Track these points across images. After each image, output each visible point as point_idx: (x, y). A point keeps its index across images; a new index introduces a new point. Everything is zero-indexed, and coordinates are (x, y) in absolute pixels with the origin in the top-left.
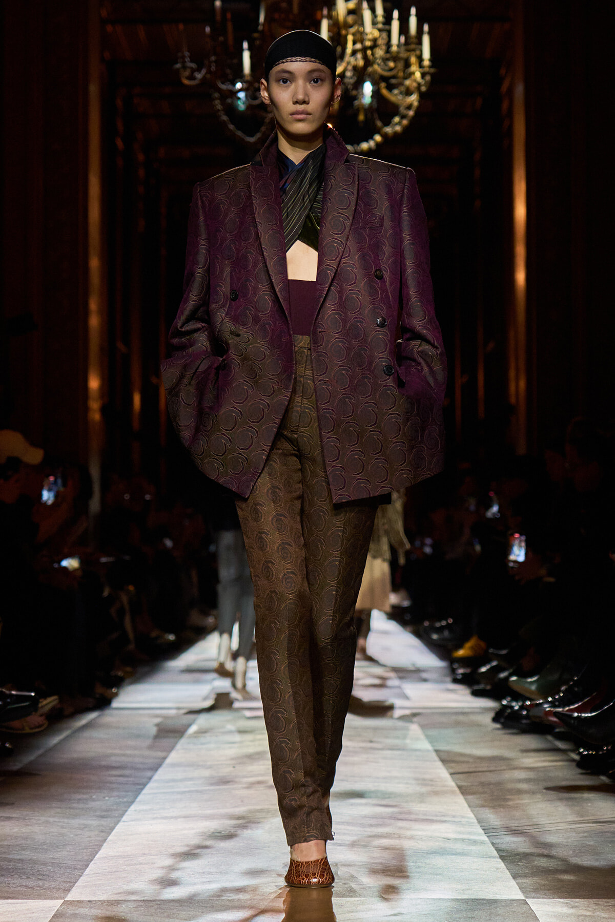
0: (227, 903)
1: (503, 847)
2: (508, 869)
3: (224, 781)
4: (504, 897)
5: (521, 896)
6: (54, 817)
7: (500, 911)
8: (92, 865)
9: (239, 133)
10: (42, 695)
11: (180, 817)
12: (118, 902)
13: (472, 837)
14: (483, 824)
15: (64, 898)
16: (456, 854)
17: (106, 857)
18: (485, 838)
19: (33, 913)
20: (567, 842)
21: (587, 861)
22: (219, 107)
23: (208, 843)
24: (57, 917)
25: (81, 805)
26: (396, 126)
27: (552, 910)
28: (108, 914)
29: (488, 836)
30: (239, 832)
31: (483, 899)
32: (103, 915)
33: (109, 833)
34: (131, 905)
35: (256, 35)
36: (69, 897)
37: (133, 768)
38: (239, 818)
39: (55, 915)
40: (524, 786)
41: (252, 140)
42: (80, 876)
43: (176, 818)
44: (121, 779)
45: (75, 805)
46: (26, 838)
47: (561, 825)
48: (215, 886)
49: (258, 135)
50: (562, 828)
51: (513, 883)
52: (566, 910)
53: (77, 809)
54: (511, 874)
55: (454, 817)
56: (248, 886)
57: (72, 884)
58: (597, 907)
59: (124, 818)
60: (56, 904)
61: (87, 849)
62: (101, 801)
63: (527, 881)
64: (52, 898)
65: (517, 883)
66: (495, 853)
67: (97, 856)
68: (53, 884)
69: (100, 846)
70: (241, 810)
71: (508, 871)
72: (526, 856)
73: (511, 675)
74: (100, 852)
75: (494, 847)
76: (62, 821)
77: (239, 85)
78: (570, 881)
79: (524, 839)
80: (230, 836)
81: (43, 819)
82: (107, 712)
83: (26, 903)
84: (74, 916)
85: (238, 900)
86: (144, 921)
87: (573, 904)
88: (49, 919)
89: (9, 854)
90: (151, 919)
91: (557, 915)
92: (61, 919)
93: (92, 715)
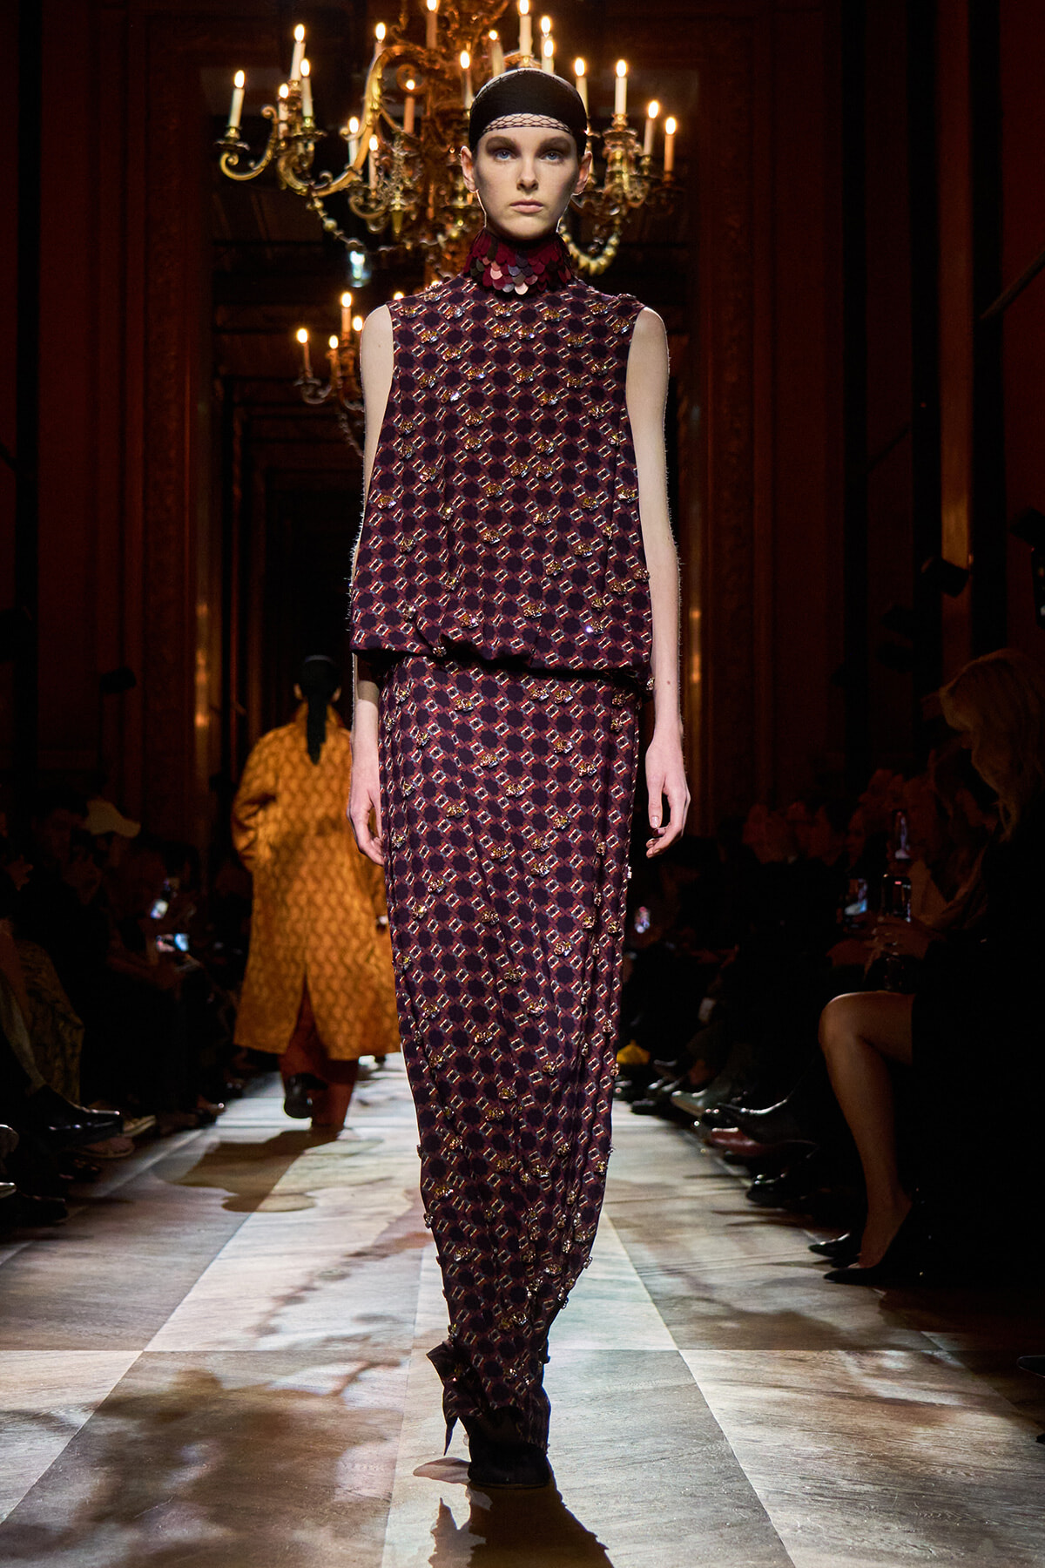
0: (333, 1355)
1: (657, 1289)
2: (661, 1315)
3: (341, 1212)
4: (654, 1348)
5: (675, 1348)
6: (140, 1253)
7: (649, 1364)
8: (178, 1310)
11: (285, 1254)
12: (206, 1354)
13: (623, 1278)
14: (635, 1263)
15: (140, 1349)
16: (602, 1298)
17: (194, 1301)
18: (637, 1279)
19: (105, 1366)
20: (732, 1283)
21: (753, 1306)
23: (316, 1284)
24: (133, 1372)
25: (172, 1240)
27: (708, 1363)
28: (193, 1367)
29: (641, 1277)
30: (351, 1271)
31: (630, 1351)
32: (187, 1369)
33: (202, 1273)
34: (221, 1358)
36: (150, 1348)
38: (352, 1255)
39: (131, 1368)
40: (686, 1218)
42: (164, 1323)
43: (281, 1254)
45: (165, 1240)
46: (104, 1278)
47: (725, 1263)
48: (320, 1335)
50: (728, 1266)
51: (666, 1331)
52: (723, 1363)
53: (166, 1243)
54: (665, 1321)
55: (603, 1254)
56: (359, 1334)
57: (153, 1333)
58: (759, 1360)
59: (222, 1255)
60: (133, 1356)
61: (174, 1290)
63: (682, 1329)
64: (128, 1349)
65: (671, 1332)
66: (648, 1296)
67: (186, 1300)
68: (132, 1333)
69: (189, 1289)
71: (660, 1318)
72: (684, 1298)
73: (676, 1089)
74: (190, 1295)
75: (647, 1289)
76: (147, 1257)
78: (732, 1329)
79: (685, 1280)
80: (340, 1276)
82: (211, 1130)
83: (98, 1354)
84: (154, 1369)
85: (346, 1351)
86: (234, 1376)
87: (733, 1356)
88: (124, 1373)
89: (84, 1296)
90: (242, 1374)
91: (714, 1369)
92: (138, 1374)
93: (193, 1135)
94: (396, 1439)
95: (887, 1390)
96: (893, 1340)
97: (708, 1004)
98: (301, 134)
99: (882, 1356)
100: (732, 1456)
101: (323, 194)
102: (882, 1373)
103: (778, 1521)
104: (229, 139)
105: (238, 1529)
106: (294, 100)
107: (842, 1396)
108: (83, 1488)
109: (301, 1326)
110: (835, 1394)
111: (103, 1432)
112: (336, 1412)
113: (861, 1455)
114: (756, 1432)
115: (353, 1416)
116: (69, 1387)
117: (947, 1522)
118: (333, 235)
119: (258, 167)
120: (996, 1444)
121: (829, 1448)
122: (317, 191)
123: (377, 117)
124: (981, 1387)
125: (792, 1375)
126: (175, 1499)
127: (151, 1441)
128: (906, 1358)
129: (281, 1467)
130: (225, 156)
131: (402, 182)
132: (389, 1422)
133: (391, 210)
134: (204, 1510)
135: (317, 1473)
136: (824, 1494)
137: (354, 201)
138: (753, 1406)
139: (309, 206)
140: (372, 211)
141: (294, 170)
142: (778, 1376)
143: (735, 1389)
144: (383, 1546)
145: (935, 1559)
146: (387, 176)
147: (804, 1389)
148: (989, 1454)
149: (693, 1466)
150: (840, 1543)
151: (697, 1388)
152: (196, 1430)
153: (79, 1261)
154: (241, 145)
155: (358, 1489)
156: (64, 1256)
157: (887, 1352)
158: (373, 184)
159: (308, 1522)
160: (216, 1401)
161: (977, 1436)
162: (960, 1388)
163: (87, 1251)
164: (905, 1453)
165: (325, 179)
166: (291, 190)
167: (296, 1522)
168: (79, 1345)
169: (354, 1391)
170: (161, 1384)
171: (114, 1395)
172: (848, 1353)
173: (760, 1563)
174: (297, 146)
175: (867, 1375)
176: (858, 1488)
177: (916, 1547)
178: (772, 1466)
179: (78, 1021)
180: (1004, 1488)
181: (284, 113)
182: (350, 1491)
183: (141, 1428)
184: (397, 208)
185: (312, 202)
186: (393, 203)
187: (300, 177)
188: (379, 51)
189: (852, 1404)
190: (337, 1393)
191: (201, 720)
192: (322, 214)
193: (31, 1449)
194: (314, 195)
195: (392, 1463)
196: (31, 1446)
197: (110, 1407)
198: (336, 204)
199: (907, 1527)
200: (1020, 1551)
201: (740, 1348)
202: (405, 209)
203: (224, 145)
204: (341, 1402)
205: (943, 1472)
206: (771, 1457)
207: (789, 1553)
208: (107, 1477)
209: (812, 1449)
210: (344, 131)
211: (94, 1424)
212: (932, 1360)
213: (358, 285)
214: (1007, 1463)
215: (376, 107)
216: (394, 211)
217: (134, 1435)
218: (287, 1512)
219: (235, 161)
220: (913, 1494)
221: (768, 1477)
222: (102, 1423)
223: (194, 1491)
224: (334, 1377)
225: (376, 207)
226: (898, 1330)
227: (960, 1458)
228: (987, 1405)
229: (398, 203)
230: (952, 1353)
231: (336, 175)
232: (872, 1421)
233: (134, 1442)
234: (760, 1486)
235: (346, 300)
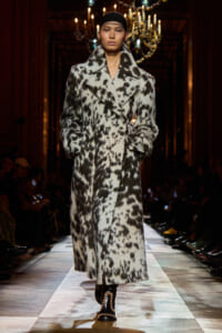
1: (187, 300)
8: (47, 305)
10: (29, 247)
13: (175, 297)
14: (179, 293)
18: (180, 297)
19: (29, 321)
20: (208, 299)
21: (215, 305)
26: (149, 55)
32: (52, 322)
36: (40, 316)
37: (59, 272)
39: (36, 322)
40: (193, 280)
42: (44, 309)
46: (25, 296)
47: (206, 293)
53: (41, 286)
54: (190, 310)
57: (41, 312)
60: (36, 319)
61: (45, 299)
62: (49, 284)
64: (34, 316)
65: (192, 313)
66: (184, 303)
67: (49, 302)
68: (34, 311)
69: (49, 299)
73: (187, 241)
75: (183, 300)
77: (95, 41)
78: (209, 312)
82: (50, 253)
84: (42, 322)
86: (65, 325)
87: (211, 320)
88: (33, 324)
89: (19, 301)
92: (38, 324)
93: (44, 254)
97: (195, 217)
109: (83, 311)
213: (91, 6)
235: (89, 10)
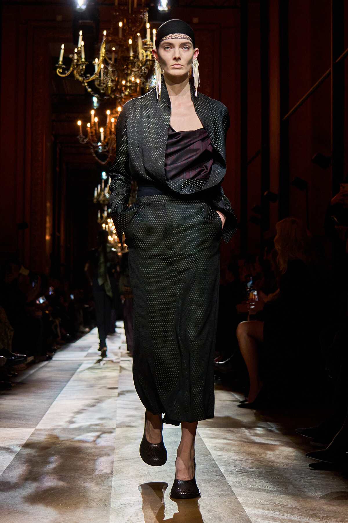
0: (93, 430)
3: (92, 386)
6: (32, 398)
8: (45, 416)
9: (99, 161)
10: (28, 356)
11: (76, 399)
12: (54, 429)
15: (35, 428)
17: (50, 413)
19: (24, 433)
22: (93, 151)
23: (86, 408)
24: (33, 435)
25: (41, 395)
27: (205, 432)
28: (51, 433)
30: (97, 404)
32: (49, 434)
33: (51, 404)
34: (59, 430)
35: (105, 127)
36: (37, 427)
37: (59, 381)
38: (96, 399)
41: (104, 163)
42: (41, 420)
43: (74, 399)
44: (56, 386)
45: (39, 395)
46: (22, 406)
48: (88, 423)
49: (106, 162)
52: (209, 432)
53: (40, 396)
56: (100, 423)
57: (38, 423)
58: (220, 431)
59: (57, 399)
60: (32, 430)
61: (43, 410)
62: (48, 393)
64: (31, 428)
67: (47, 413)
68: (31, 423)
69: (47, 409)
70: (97, 396)
74: (48, 411)
76: (34, 400)
77: (99, 144)
78: (211, 422)
80: (93, 406)
81: (28, 399)
82: (51, 361)
83: (21, 429)
84: (39, 434)
85: (96, 428)
86: (63, 436)
87: (212, 430)
88: (30, 435)
89: (16, 412)
90: (66, 435)
91: (207, 434)
92: (34, 436)
93: (46, 363)
94: (113, 455)
95: (258, 440)
96: (259, 425)
98: (81, 63)
99: (256, 430)
100: (214, 460)
101: (87, 81)
102: (256, 435)
103: (229, 480)
104: (59, 64)
105: (68, 483)
106: (79, 53)
107: (245, 442)
108: (20, 470)
109: (82, 421)
110: (243, 441)
111: (25, 453)
112: (95, 447)
113: (251, 459)
114: (220, 453)
115: (99, 448)
116: (14, 439)
117: (278, 480)
118: (90, 93)
119: (68, 73)
120: (291, 456)
121: (242, 458)
122: (86, 80)
123: (104, 58)
124: (286, 439)
125: (230, 436)
126: (47, 473)
127: (39, 456)
128: (263, 430)
129: (79, 463)
130: (58, 69)
131: (111, 78)
132: (110, 450)
133: (108, 86)
134: (57, 477)
135: (90, 465)
136: (241, 471)
137: (97, 83)
138: (218, 445)
139: (83, 85)
140: (102, 86)
141: (79, 74)
142: (226, 436)
143: (213, 440)
144: (111, 488)
145: (275, 491)
146: (107, 76)
147: (233, 440)
148: (289, 459)
149: (202, 463)
150: (247, 486)
151: (202, 440)
152: (53, 452)
153: (14, 401)
154: (63, 66)
155: (103, 470)
156: (9, 400)
157: (257, 429)
158: (102, 78)
159: (89, 480)
160: (57, 444)
161: (286, 454)
162: (280, 440)
163: (16, 398)
164: (265, 459)
165: (88, 76)
166: (78, 80)
167: (85, 480)
168: (17, 427)
169: (99, 441)
170: (41, 438)
171: (28, 442)
172: (246, 429)
173: (224, 492)
174: (80, 67)
175: (252, 435)
176: (251, 469)
177: (270, 487)
178: (225, 463)
179: (12, 328)
180: (295, 469)
181: (76, 57)
182: (100, 471)
183: (36, 452)
184: (110, 85)
185: (84, 84)
186: (108, 84)
187: (81, 76)
188: (104, 39)
189: (248, 444)
190: (94, 441)
191: (48, 238)
192: (87, 87)
193: (3, 458)
194: (85, 81)
195: (113, 462)
196: (4, 457)
197: (27, 445)
198: (91, 84)
199: (267, 482)
200: (301, 488)
201: (214, 428)
202: (112, 86)
203: (58, 66)
204: (96, 444)
205: (276, 465)
206: (225, 460)
207: (232, 489)
208: (27, 467)
209: (237, 458)
210: (94, 62)
211: (22, 451)
212: (271, 431)
213: (95, 108)
214: (295, 462)
215: (103, 55)
216: (109, 86)
217: (34, 454)
218: (82, 477)
219: (61, 71)
220: (268, 471)
221: (224, 467)
222: (24, 450)
223: (54, 471)
224: (93, 436)
225: (103, 85)
226: (260, 422)
227: (281, 460)
228: (288, 444)
229: (110, 84)
230: (276, 429)
231: (91, 76)
232: (254, 449)
233: (34, 456)
234: (222, 469)
235: (93, 112)
